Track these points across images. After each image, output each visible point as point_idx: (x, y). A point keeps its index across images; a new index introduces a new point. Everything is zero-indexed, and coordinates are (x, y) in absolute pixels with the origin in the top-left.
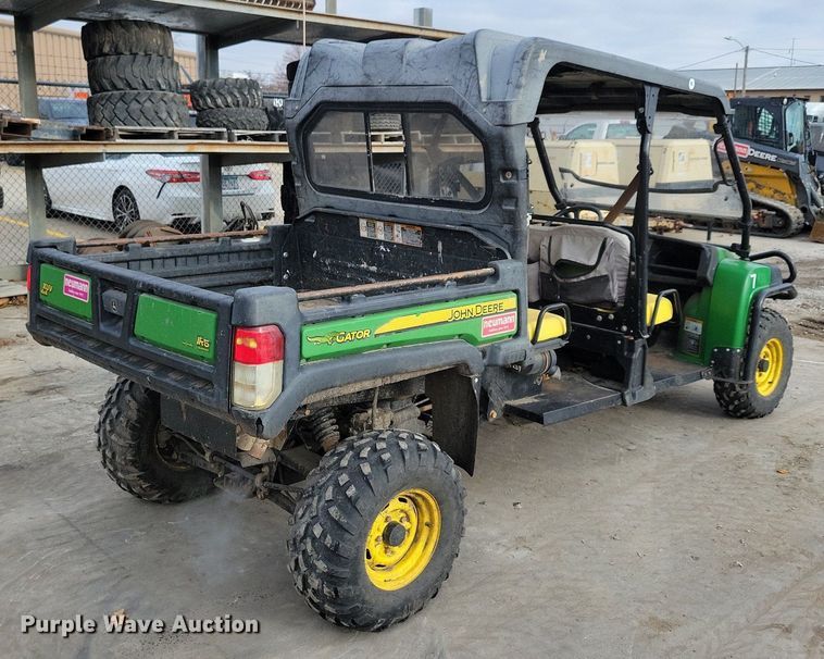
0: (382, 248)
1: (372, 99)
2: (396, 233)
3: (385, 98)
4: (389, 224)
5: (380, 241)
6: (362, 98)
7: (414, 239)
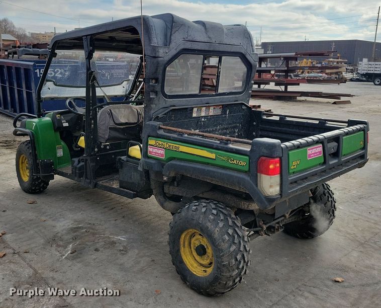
0: (203, 119)
1: (211, 49)
2: (211, 110)
3: (217, 49)
4: (208, 107)
5: (202, 117)
6: (207, 49)
7: (218, 112)
